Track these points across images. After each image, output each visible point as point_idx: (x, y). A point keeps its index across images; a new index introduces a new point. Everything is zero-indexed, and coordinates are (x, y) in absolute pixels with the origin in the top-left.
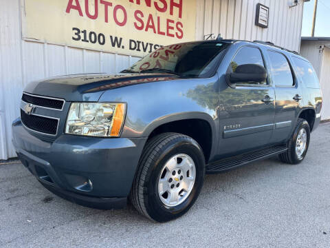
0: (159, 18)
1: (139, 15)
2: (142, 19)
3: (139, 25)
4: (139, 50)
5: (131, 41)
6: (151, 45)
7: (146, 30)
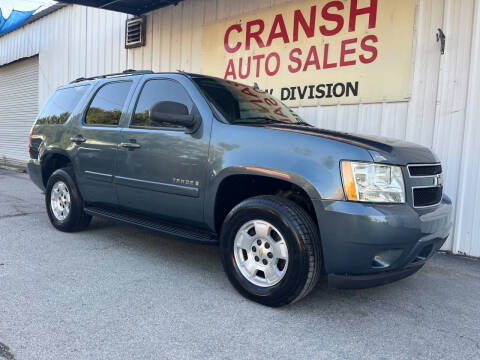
0: (327, 46)
1: (296, 55)
2: (300, 57)
3: (295, 65)
4: (293, 98)
5: (283, 89)
6: (312, 87)
7: (305, 69)
